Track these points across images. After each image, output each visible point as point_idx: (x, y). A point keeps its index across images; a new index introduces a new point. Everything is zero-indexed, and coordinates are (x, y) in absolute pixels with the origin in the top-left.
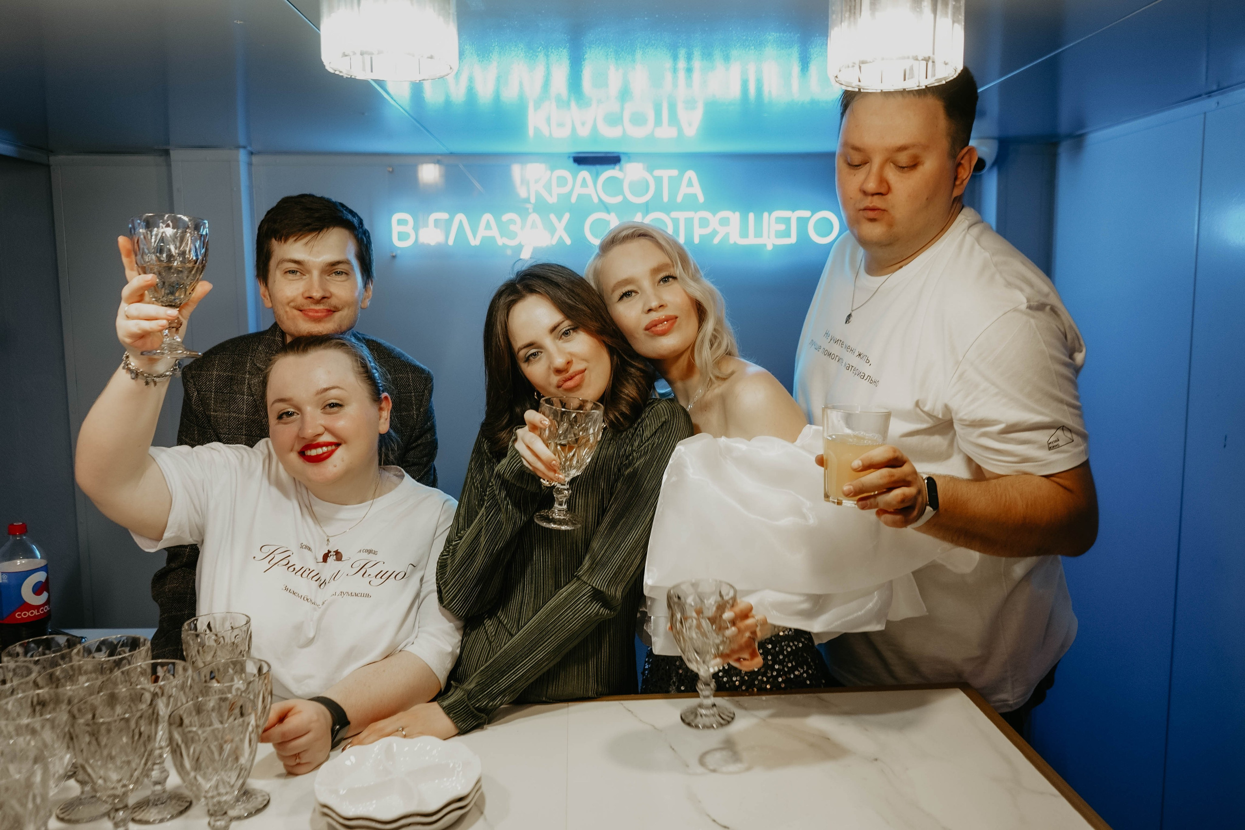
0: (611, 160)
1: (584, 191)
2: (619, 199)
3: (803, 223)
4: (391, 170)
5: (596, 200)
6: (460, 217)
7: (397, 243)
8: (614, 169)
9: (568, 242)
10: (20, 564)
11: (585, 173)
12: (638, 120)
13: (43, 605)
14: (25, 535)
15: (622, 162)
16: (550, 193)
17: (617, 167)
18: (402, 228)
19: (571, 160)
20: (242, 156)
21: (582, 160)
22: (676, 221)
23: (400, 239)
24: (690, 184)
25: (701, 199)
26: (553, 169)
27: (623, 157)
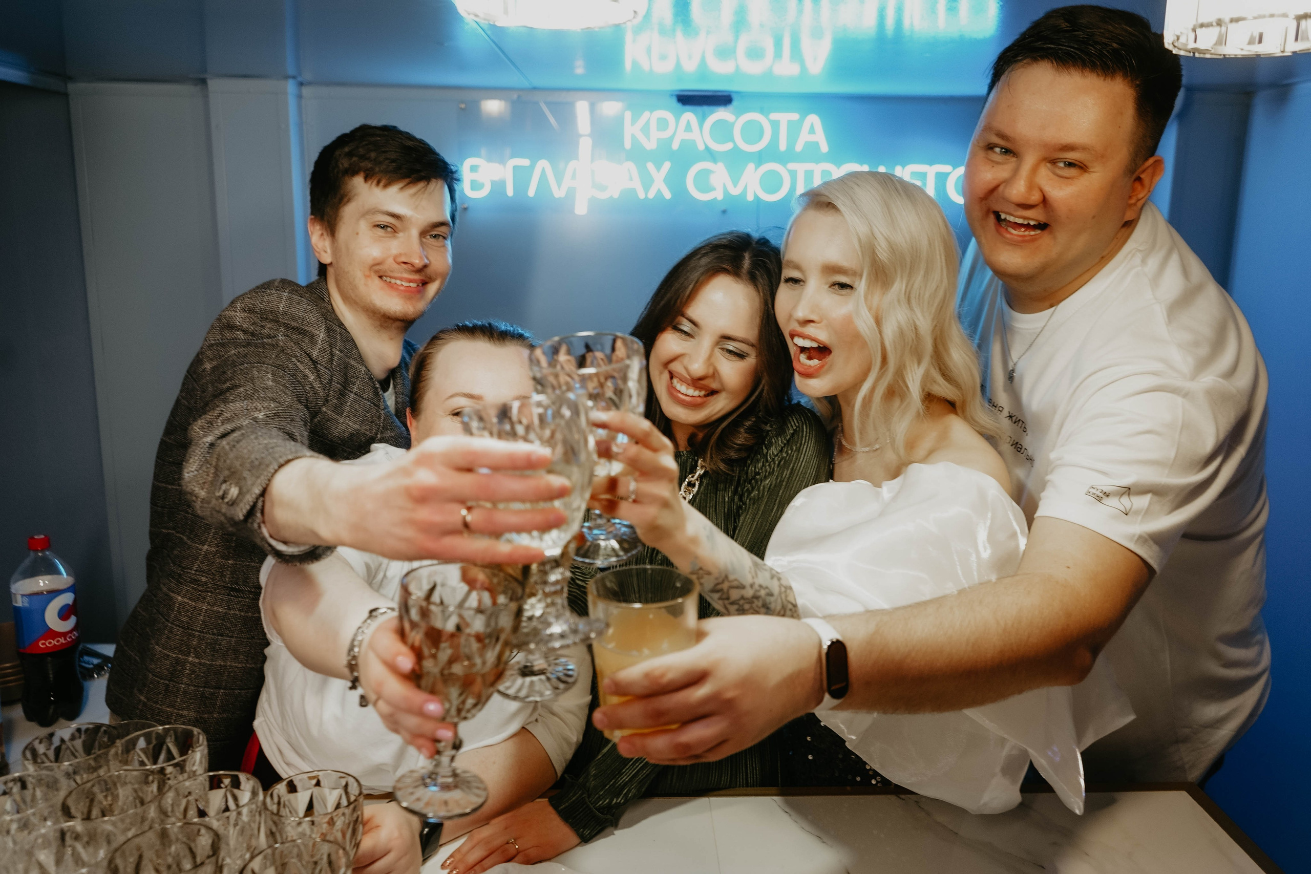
0: (722, 99)
1: (688, 136)
2: (729, 146)
3: (942, 178)
4: (463, 106)
5: (701, 147)
6: (543, 164)
7: (468, 193)
8: (723, 110)
9: (668, 195)
10: (43, 583)
11: (689, 115)
12: (755, 53)
13: (71, 632)
14: (48, 550)
15: (733, 103)
16: (648, 136)
17: (730, 107)
18: (475, 176)
19: (674, 100)
20: (291, 87)
21: (687, 99)
22: (793, 174)
23: (471, 189)
24: (812, 131)
25: (824, 148)
26: (652, 109)
27: (734, 96)
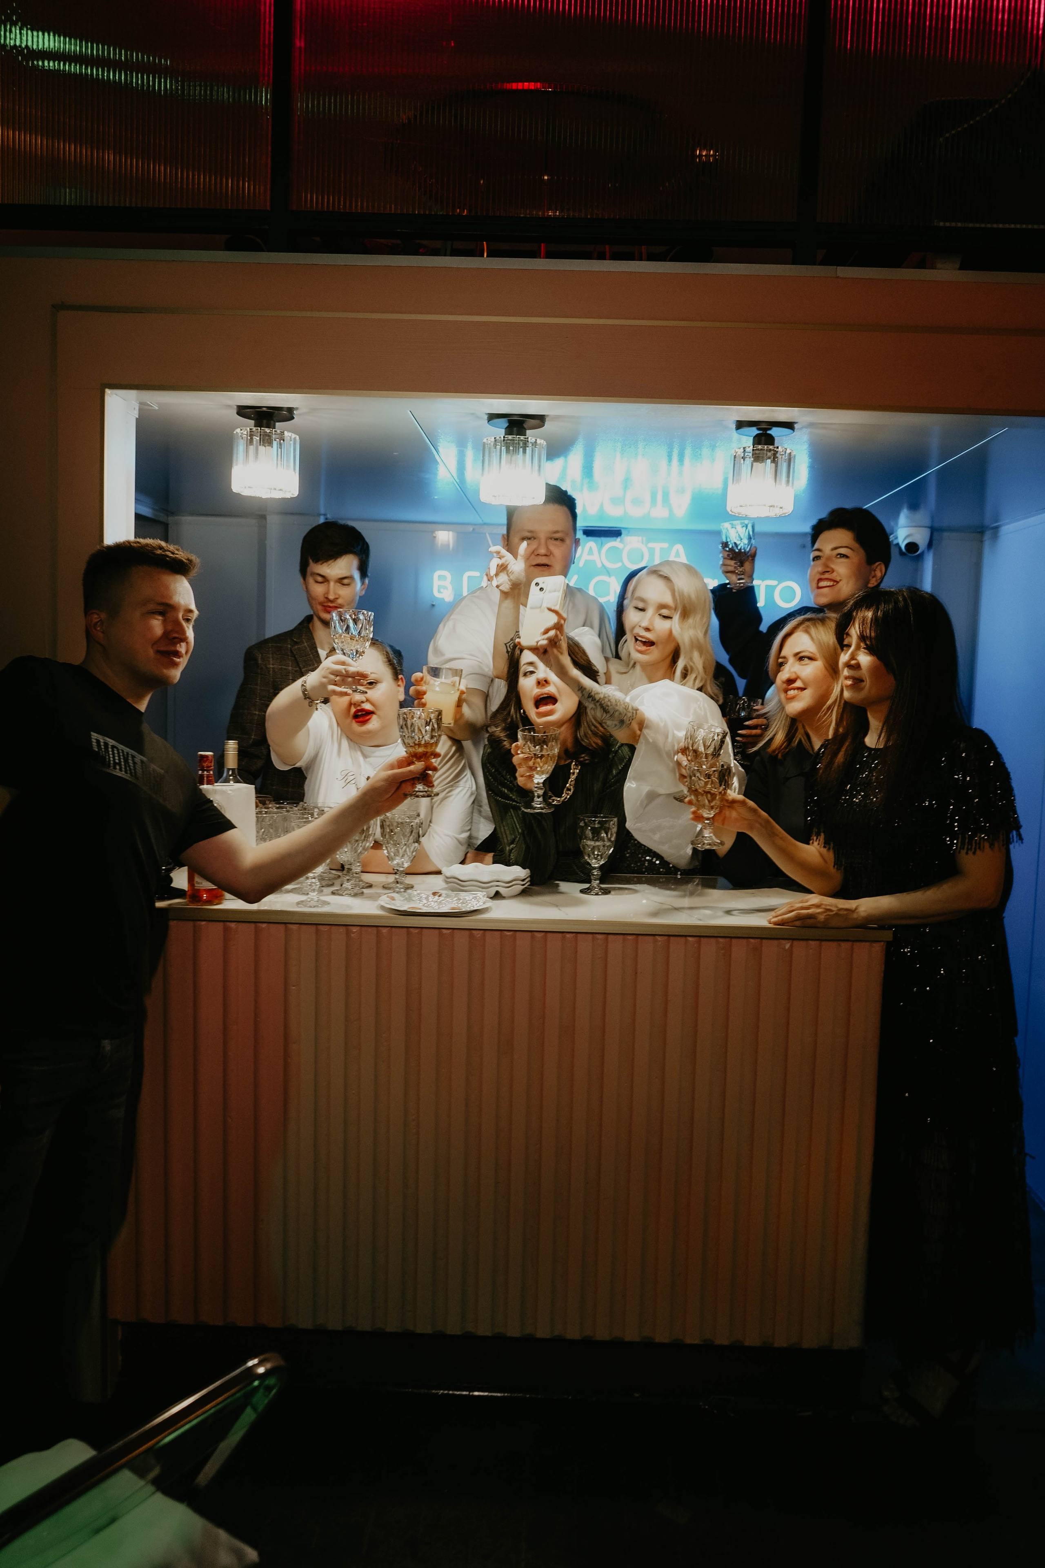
0: (615, 533)
1: (590, 558)
2: (619, 565)
3: (770, 590)
5: (599, 565)
7: (436, 594)
8: (616, 541)
11: (592, 543)
12: (638, 502)
15: (622, 536)
17: (619, 539)
18: (441, 583)
21: (590, 533)
23: (439, 592)
27: (623, 532)
